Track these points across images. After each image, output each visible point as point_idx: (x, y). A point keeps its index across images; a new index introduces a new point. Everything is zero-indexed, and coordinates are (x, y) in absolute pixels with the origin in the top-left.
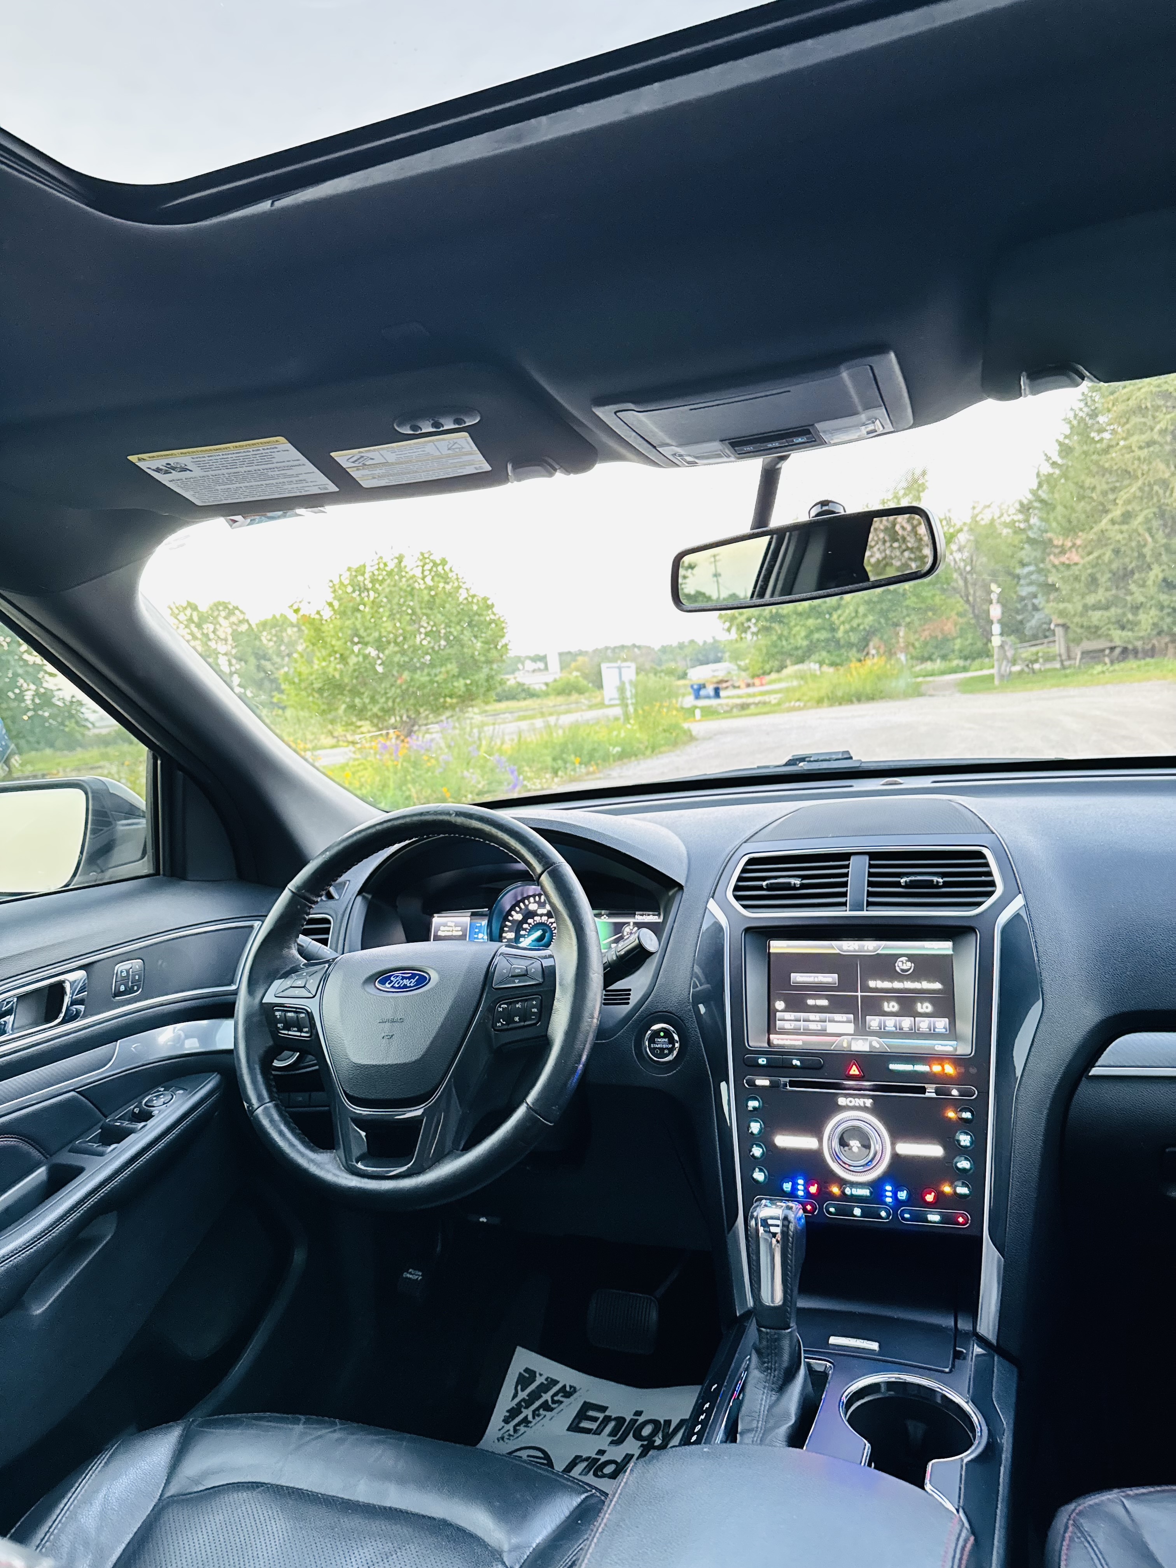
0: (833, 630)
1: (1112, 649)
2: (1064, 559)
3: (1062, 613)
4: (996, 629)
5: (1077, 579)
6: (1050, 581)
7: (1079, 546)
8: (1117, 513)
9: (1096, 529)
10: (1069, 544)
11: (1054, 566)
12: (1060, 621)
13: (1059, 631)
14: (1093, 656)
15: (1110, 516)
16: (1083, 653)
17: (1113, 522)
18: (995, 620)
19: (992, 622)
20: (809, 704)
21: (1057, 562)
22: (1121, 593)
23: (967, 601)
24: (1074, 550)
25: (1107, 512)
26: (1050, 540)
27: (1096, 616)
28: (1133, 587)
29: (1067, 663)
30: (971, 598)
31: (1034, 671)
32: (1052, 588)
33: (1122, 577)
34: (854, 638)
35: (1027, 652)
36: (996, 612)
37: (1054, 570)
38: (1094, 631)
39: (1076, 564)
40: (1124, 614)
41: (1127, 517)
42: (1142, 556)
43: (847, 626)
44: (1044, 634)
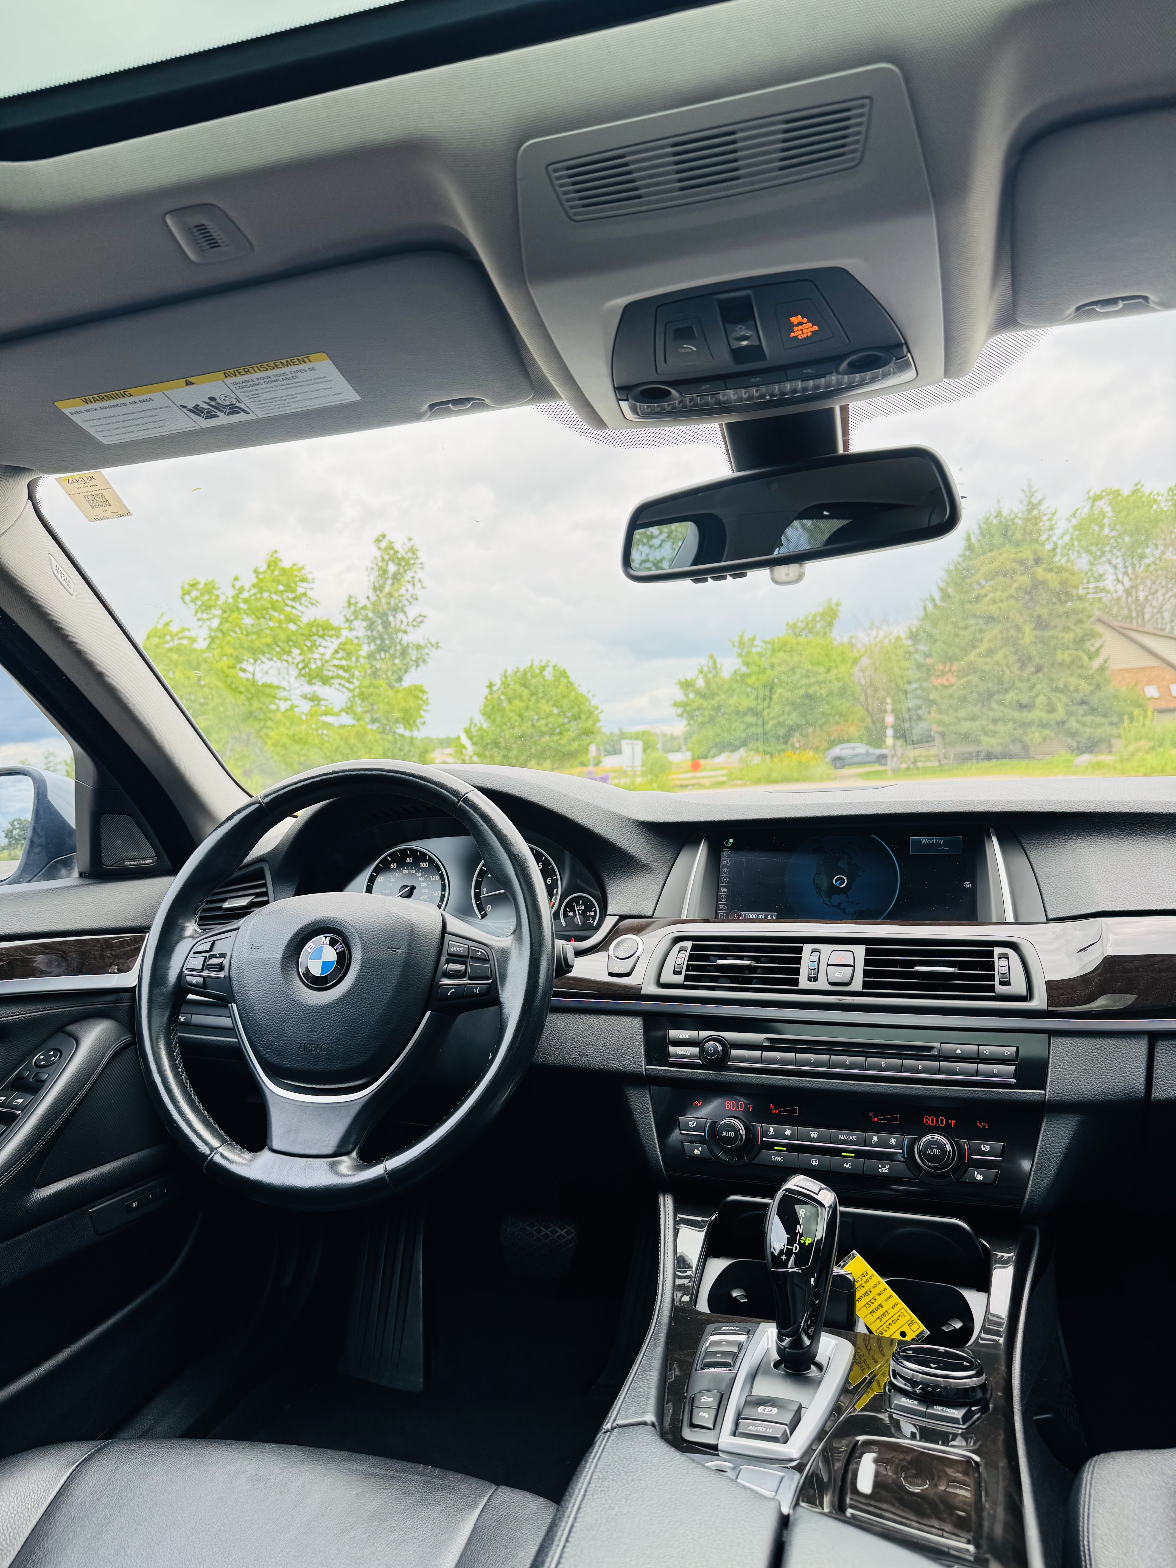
0: (764, 724)
2: (942, 681)
3: (940, 723)
4: (890, 732)
5: (952, 697)
6: (932, 697)
7: (954, 671)
8: (983, 648)
9: (966, 659)
10: (947, 669)
11: (935, 686)
12: (940, 729)
13: (937, 736)
14: (963, 758)
15: (976, 651)
16: (955, 755)
17: (979, 655)
18: (889, 726)
19: (886, 728)
21: (936, 683)
22: (985, 709)
23: (867, 710)
24: (950, 674)
25: (975, 647)
27: (966, 726)
28: (994, 705)
29: (944, 762)
30: (870, 709)
32: (931, 703)
33: (986, 697)
34: (782, 731)
35: (912, 753)
36: (890, 719)
37: (935, 689)
38: (965, 738)
39: (952, 685)
40: (988, 725)
41: (990, 652)
42: (1001, 682)
43: (775, 721)
44: (926, 739)
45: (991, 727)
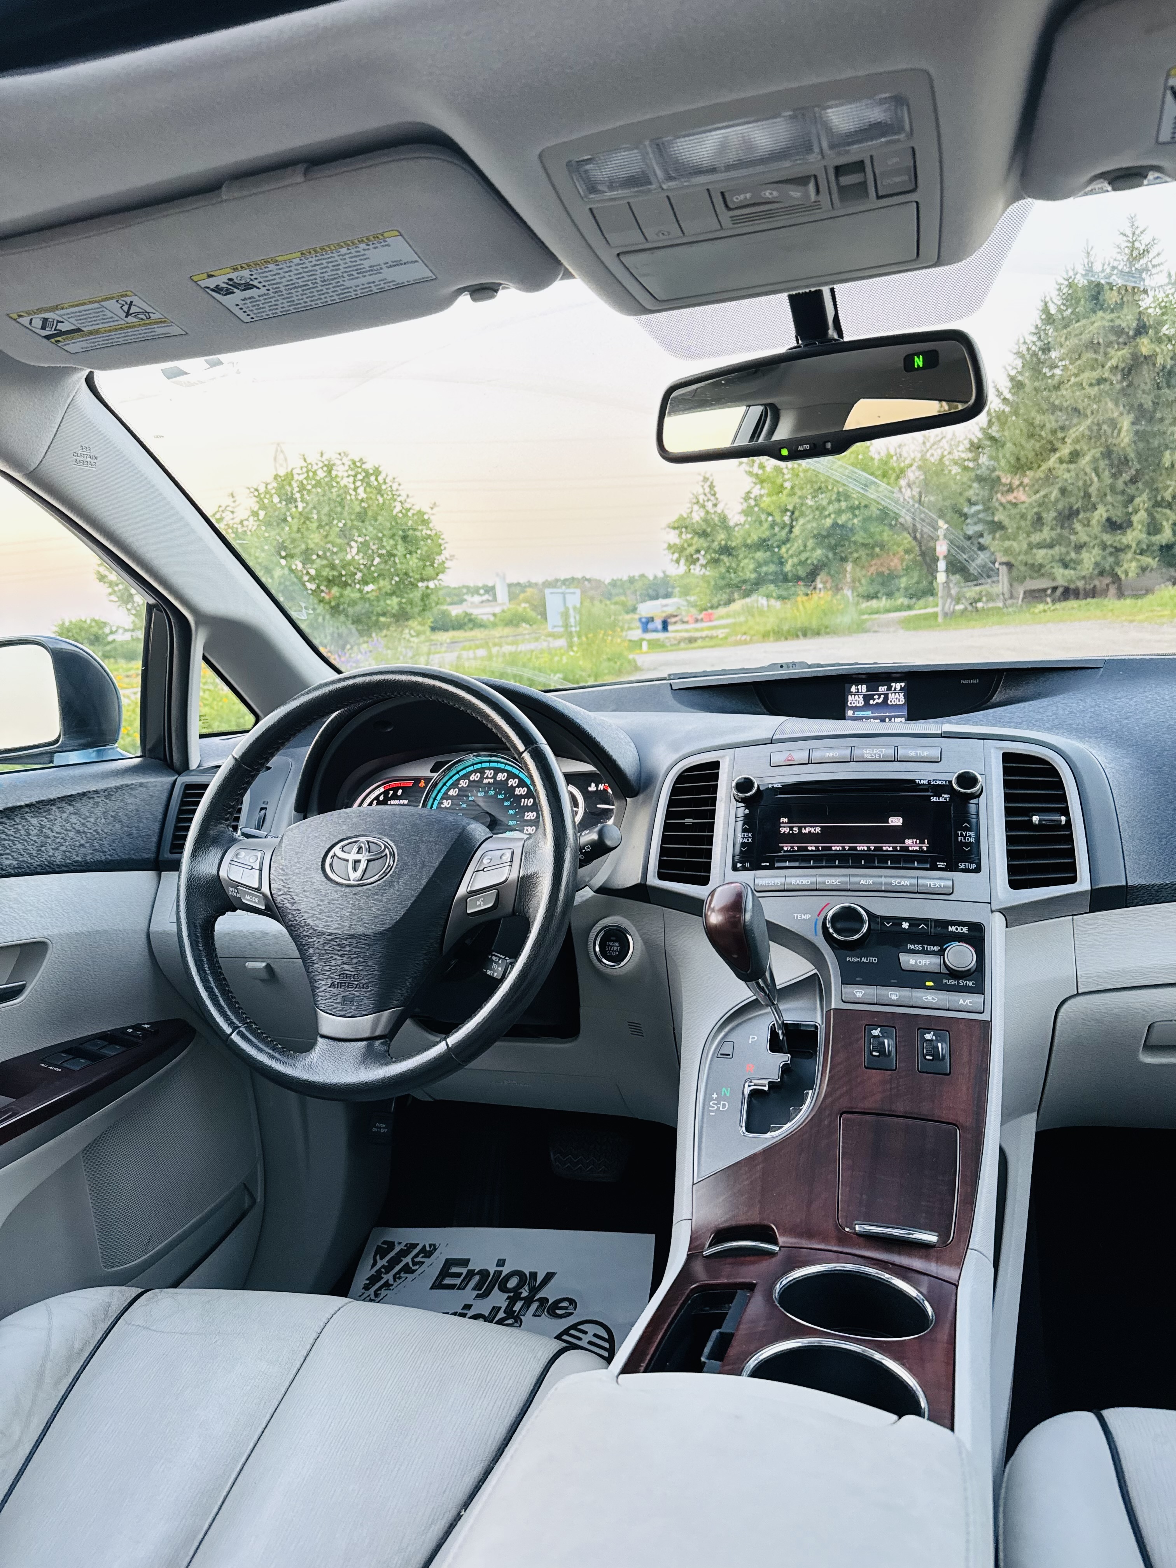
0: (781, 562)
1: (1055, 589)
2: (1011, 497)
3: (1007, 551)
4: (942, 565)
5: (1023, 516)
6: (996, 519)
7: (1027, 485)
8: (1065, 451)
9: (1044, 467)
10: (1016, 482)
11: (1001, 504)
12: (1005, 559)
13: (1003, 570)
14: (1035, 596)
15: (1058, 455)
16: (1025, 593)
17: (1061, 461)
18: (941, 557)
19: (938, 560)
20: (755, 638)
21: (1003, 500)
22: (1066, 532)
23: (915, 538)
24: (1021, 489)
25: (1055, 450)
26: (999, 478)
27: (1041, 555)
28: (1078, 526)
29: (1010, 602)
30: (918, 535)
31: (977, 610)
32: (1000, 526)
33: (1068, 516)
34: (802, 572)
35: (972, 591)
36: (942, 548)
37: (1001, 508)
38: (1037, 570)
39: (1023, 503)
40: (1068, 553)
41: (1075, 456)
42: (1088, 496)
43: (795, 560)
44: (988, 573)
45: (1073, 555)
